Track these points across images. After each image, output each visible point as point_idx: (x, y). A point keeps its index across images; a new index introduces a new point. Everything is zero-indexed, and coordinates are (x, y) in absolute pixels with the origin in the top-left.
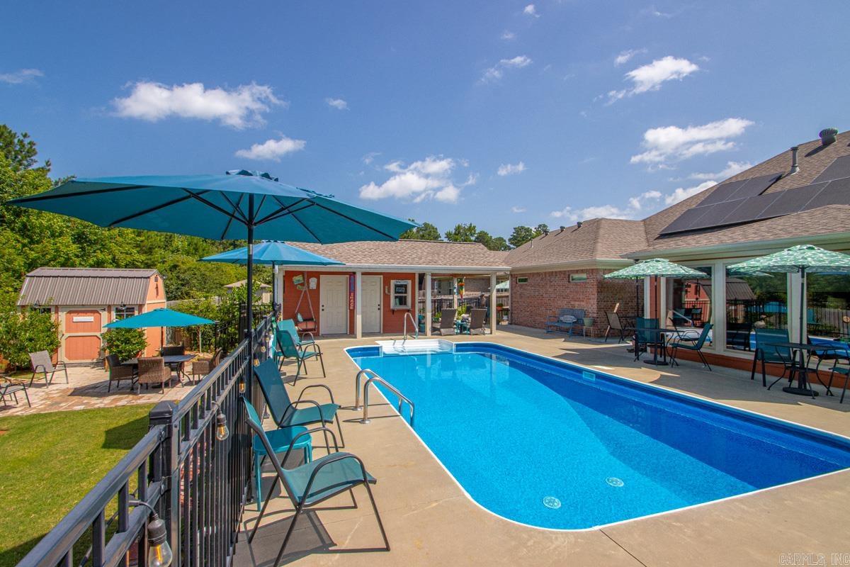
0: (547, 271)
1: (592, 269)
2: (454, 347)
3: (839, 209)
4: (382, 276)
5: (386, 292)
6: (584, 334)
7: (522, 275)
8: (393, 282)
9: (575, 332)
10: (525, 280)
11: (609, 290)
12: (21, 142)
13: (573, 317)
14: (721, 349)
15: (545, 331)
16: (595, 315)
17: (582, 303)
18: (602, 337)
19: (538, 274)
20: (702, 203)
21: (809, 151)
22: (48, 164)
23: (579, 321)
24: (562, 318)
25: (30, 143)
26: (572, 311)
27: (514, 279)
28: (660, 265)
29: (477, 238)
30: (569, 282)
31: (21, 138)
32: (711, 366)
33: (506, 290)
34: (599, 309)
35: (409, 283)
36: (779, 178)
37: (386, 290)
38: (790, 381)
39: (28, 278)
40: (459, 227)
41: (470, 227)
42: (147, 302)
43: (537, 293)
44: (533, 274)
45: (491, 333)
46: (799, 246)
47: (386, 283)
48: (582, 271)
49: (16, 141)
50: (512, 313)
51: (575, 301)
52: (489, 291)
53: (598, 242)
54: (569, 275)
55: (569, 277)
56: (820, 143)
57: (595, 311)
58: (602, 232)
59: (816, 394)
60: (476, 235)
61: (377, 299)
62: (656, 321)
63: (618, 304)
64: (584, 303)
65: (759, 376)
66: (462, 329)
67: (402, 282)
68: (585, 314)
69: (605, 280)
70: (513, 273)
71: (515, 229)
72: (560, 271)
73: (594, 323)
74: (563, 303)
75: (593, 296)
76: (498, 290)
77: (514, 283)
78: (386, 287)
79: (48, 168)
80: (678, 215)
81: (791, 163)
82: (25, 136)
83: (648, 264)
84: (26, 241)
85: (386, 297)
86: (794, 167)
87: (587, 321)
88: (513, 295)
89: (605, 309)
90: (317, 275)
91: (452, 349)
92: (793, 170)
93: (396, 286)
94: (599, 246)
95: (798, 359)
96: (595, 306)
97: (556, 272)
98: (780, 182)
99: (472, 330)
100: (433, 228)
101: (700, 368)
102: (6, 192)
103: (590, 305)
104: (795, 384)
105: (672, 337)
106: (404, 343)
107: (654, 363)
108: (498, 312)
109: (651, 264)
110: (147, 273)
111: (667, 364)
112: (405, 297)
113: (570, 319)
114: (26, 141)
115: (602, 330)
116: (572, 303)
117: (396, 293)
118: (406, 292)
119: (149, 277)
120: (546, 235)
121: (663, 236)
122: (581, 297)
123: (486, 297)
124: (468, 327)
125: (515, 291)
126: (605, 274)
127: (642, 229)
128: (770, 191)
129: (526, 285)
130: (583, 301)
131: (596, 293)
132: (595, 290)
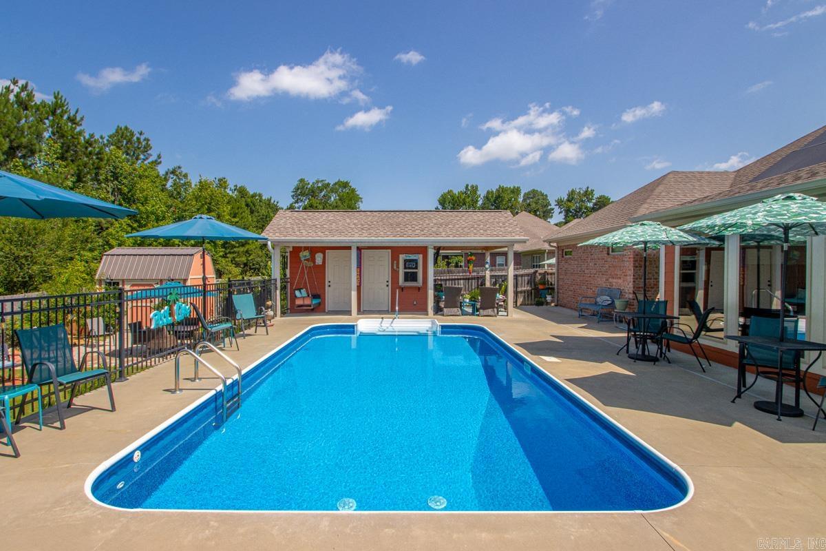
2: (439, 329)
4: (390, 251)
5: (395, 267)
7: (568, 246)
8: (402, 257)
10: (570, 253)
12: (138, 139)
13: (608, 298)
16: (631, 296)
17: (619, 281)
22: (159, 157)
23: (612, 304)
24: (599, 300)
25: (145, 140)
26: (608, 291)
27: (560, 252)
29: (595, 204)
30: (608, 254)
31: (138, 135)
35: (420, 257)
37: (395, 265)
39: (105, 256)
40: (573, 191)
41: (586, 191)
42: (190, 277)
43: (579, 269)
47: (395, 258)
49: (135, 138)
50: (558, 293)
51: (613, 278)
53: (645, 203)
55: (608, 248)
57: (631, 290)
60: (594, 201)
61: (386, 275)
64: (621, 281)
67: (412, 257)
68: (621, 294)
74: (601, 282)
75: (630, 272)
77: (560, 258)
78: (395, 262)
79: (159, 160)
80: (777, 161)
82: (141, 134)
84: (135, 225)
85: (395, 273)
87: (618, 304)
90: (323, 250)
91: (437, 331)
93: (406, 261)
94: (643, 208)
96: (631, 285)
99: (480, 311)
100: (543, 195)
102: (123, 184)
103: (626, 283)
106: (381, 322)
110: (193, 250)
112: (416, 273)
113: (605, 300)
114: (142, 138)
116: (610, 281)
117: (405, 268)
118: (416, 268)
119: (192, 255)
122: (618, 273)
123: (540, 274)
129: (570, 258)
130: (620, 278)
131: (632, 269)
132: (632, 265)
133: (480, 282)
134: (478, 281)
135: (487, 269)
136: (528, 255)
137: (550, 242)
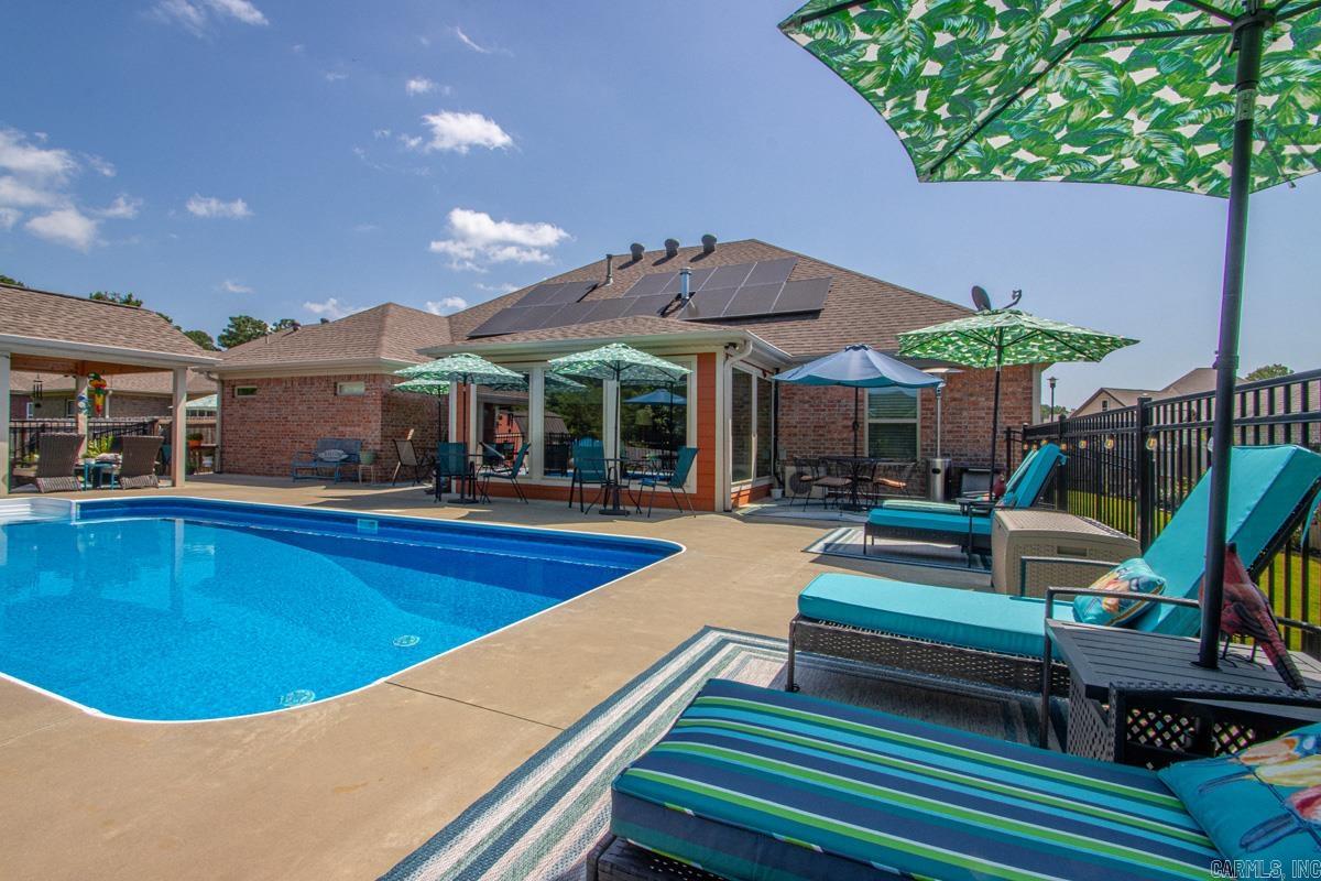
0: (295, 375)
1: (375, 375)
2: (75, 511)
3: (647, 319)
6: (360, 477)
7: (246, 381)
9: (346, 474)
10: (253, 391)
11: (399, 407)
13: (341, 452)
14: (538, 478)
15: (291, 479)
16: (378, 447)
17: (357, 429)
18: (388, 480)
19: (278, 381)
20: (519, 303)
21: (621, 264)
23: (352, 459)
24: (322, 455)
26: (339, 443)
27: (227, 390)
28: (470, 362)
30: (335, 394)
32: (528, 500)
33: (211, 414)
34: (385, 437)
36: (595, 287)
38: (605, 506)
43: (276, 415)
44: (269, 381)
45: (174, 485)
46: (615, 345)
48: (358, 378)
50: (222, 452)
51: (346, 425)
52: (170, 413)
53: (383, 335)
54: (335, 383)
55: (335, 387)
56: (631, 258)
57: (378, 440)
58: (389, 321)
59: (628, 513)
62: (463, 446)
63: (412, 431)
64: (361, 429)
65: (576, 505)
66: (99, 477)
68: (363, 445)
69: (395, 394)
70: (225, 378)
71: (231, 319)
72: (319, 377)
73: (376, 458)
74: (324, 431)
75: (375, 418)
76: (191, 413)
77: (228, 397)
80: (491, 315)
81: (606, 273)
83: (455, 360)
86: (608, 277)
87: (364, 457)
88: (227, 418)
89: (392, 437)
91: (69, 515)
92: (607, 282)
94: (385, 340)
95: (612, 477)
96: (378, 433)
97: (312, 378)
98: (595, 292)
99: (125, 480)
101: (515, 503)
103: (370, 432)
104: (610, 507)
105: (481, 471)
107: (462, 502)
108: (189, 449)
109: (459, 359)
111: (477, 502)
113: (336, 455)
115: (389, 470)
116: (340, 429)
120: (295, 330)
121: (472, 338)
122: (355, 419)
123: (163, 425)
124: (115, 473)
125: (229, 411)
126: (393, 383)
127: (446, 327)
128: (587, 299)
129: (254, 399)
130: (359, 426)
131: (380, 413)
132: (379, 407)
133: (27, 440)
134: (23, 438)
135: (80, 410)
136: (57, 398)
137: (209, 372)
